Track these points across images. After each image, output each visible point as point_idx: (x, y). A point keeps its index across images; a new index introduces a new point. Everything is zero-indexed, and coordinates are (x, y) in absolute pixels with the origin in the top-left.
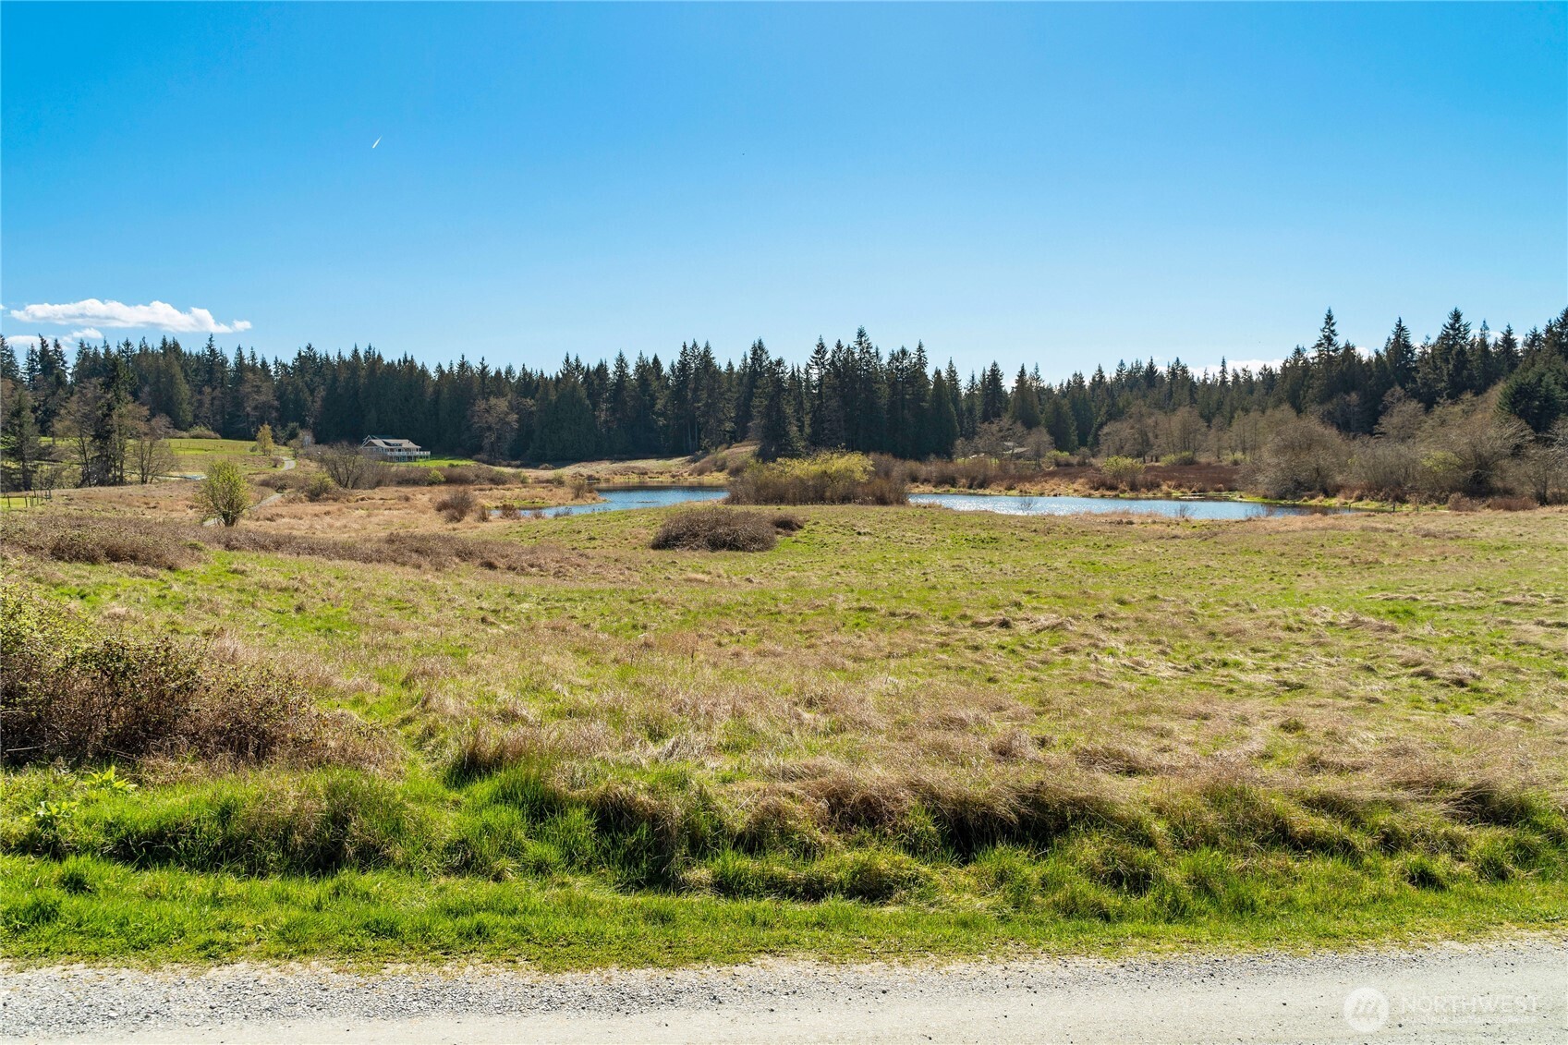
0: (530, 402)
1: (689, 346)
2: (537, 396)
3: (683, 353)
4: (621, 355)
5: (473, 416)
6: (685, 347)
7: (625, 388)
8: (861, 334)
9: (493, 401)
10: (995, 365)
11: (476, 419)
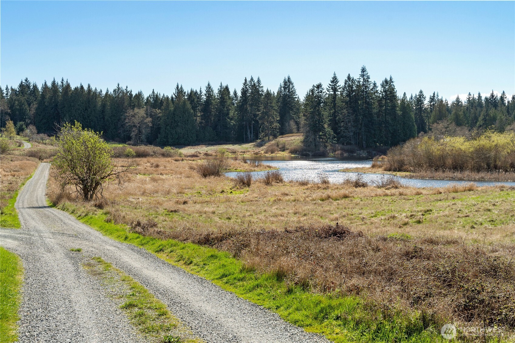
0: (158, 111)
1: (249, 79)
2: (163, 108)
3: (245, 84)
4: (209, 85)
5: (125, 119)
6: (246, 80)
7: (211, 104)
8: (363, 70)
9: (136, 110)
10: (421, 92)
11: (127, 121)
